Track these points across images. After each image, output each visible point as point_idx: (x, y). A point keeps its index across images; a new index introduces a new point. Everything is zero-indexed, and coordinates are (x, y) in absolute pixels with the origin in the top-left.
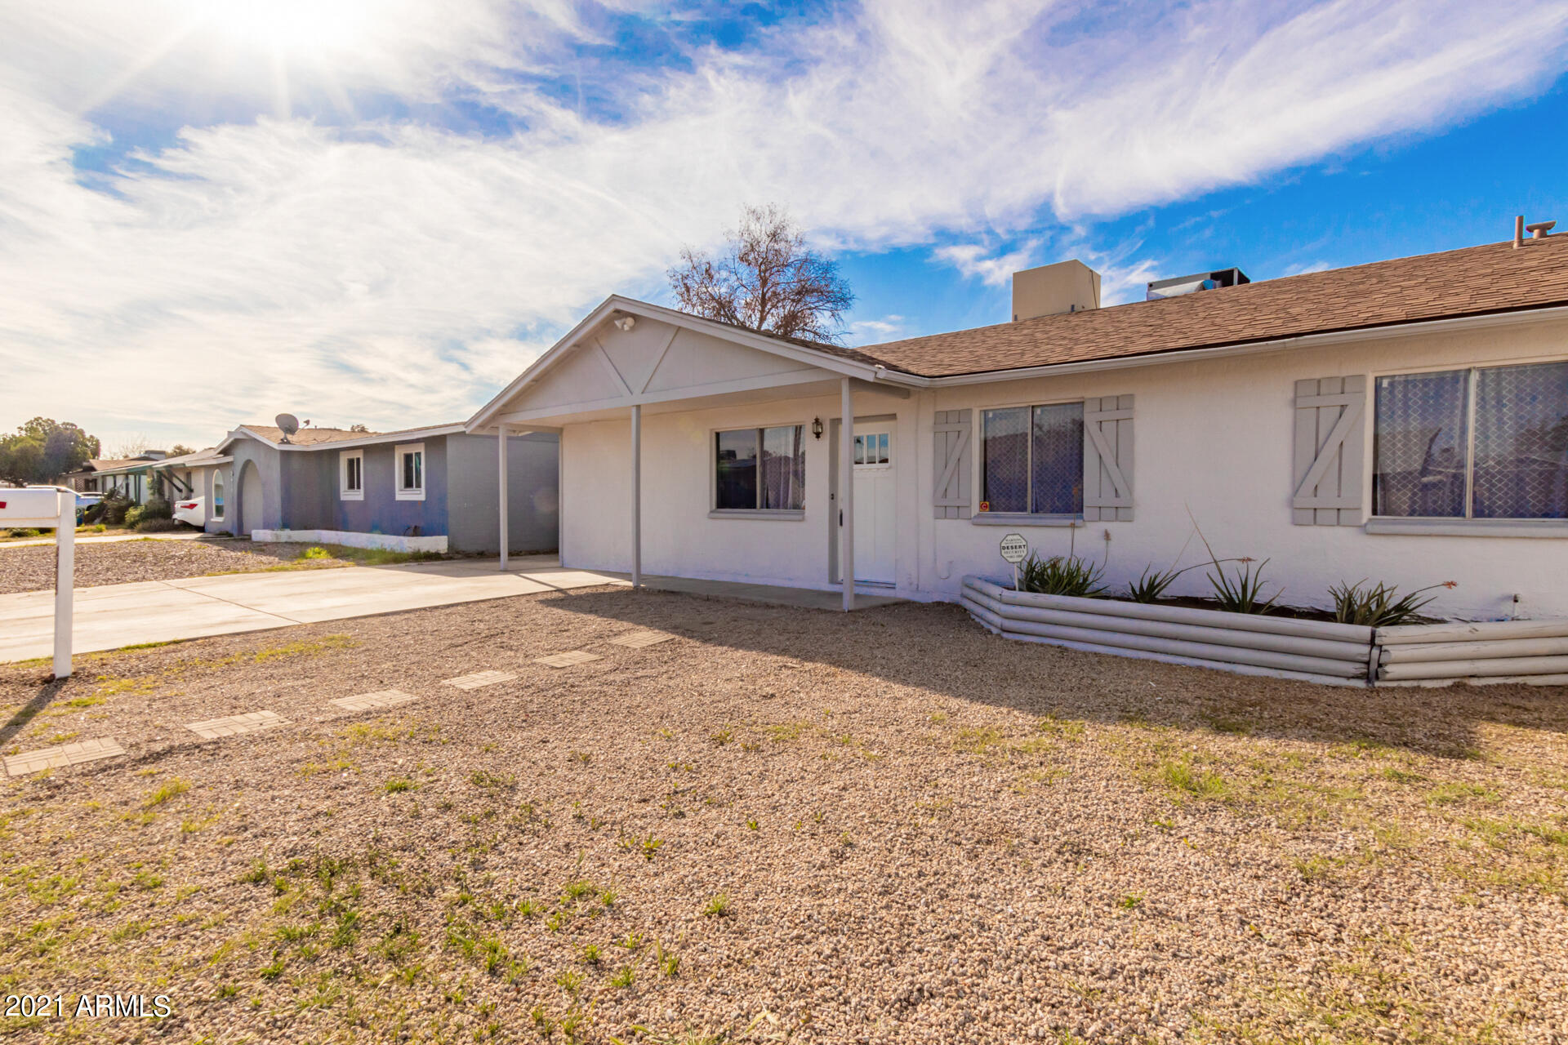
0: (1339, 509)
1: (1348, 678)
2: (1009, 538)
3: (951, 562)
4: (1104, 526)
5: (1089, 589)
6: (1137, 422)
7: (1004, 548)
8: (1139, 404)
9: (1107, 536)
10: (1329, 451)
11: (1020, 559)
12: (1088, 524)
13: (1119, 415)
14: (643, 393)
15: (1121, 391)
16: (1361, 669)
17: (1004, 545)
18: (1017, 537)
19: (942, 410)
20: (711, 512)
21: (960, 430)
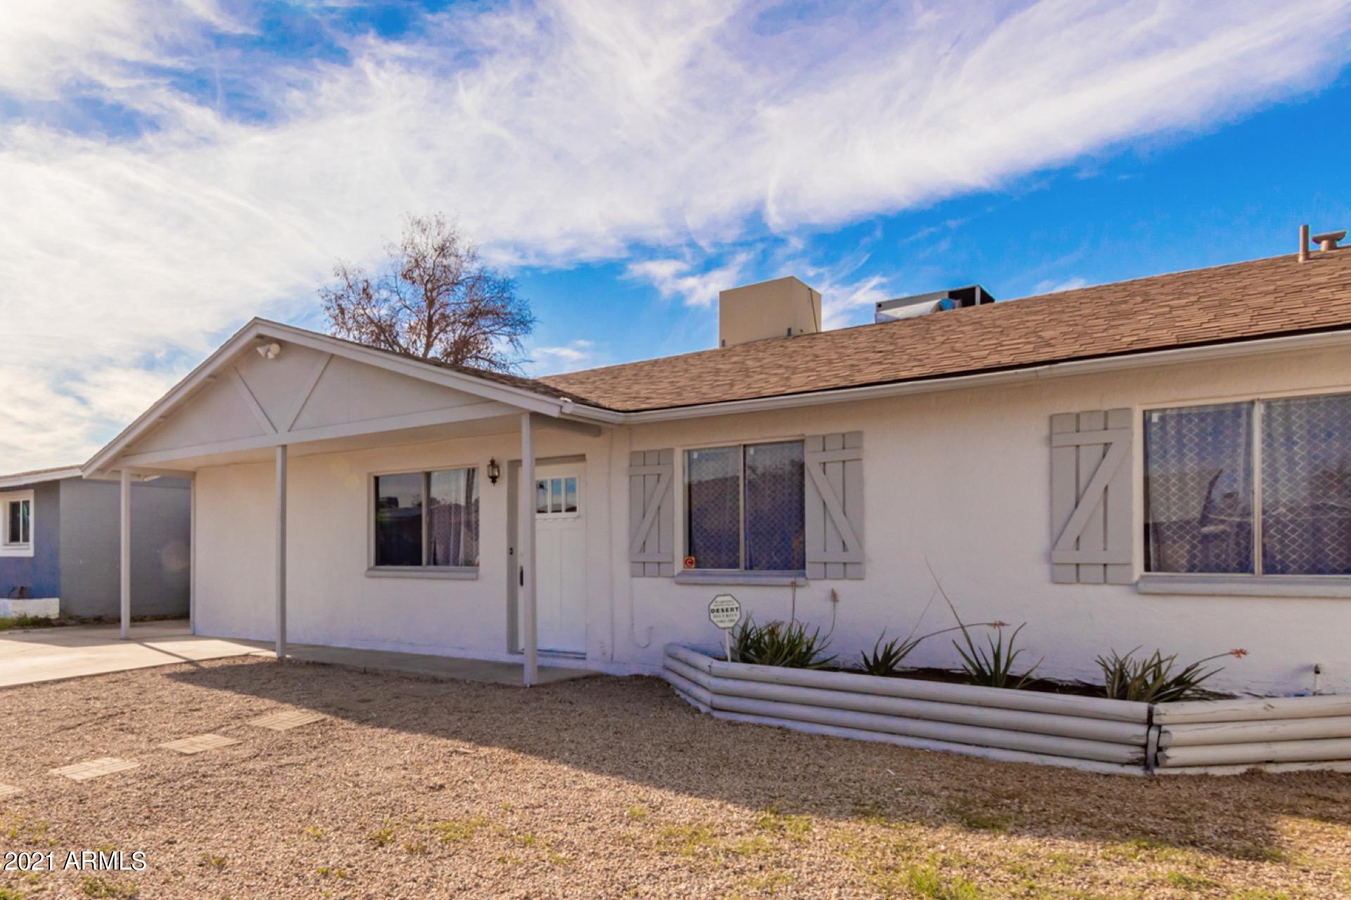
0: (1105, 565)
1: (1123, 764)
2: (719, 599)
3: (651, 628)
4: (830, 584)
5: (814, 660)
6: (866, 463)
7: (713, 611)
8: (869, 443)
9: (834, 597)
10: (1092, 497)
11: (732, 624)
12: (811, 583)
13: (846, 455)
14: (289, 431)
15: (847, 427)
16: (1137, 753)
17: (712, 607)
18: (728, 598)
19: (639, 449)
20: (370, 569)
21: (659, 472)
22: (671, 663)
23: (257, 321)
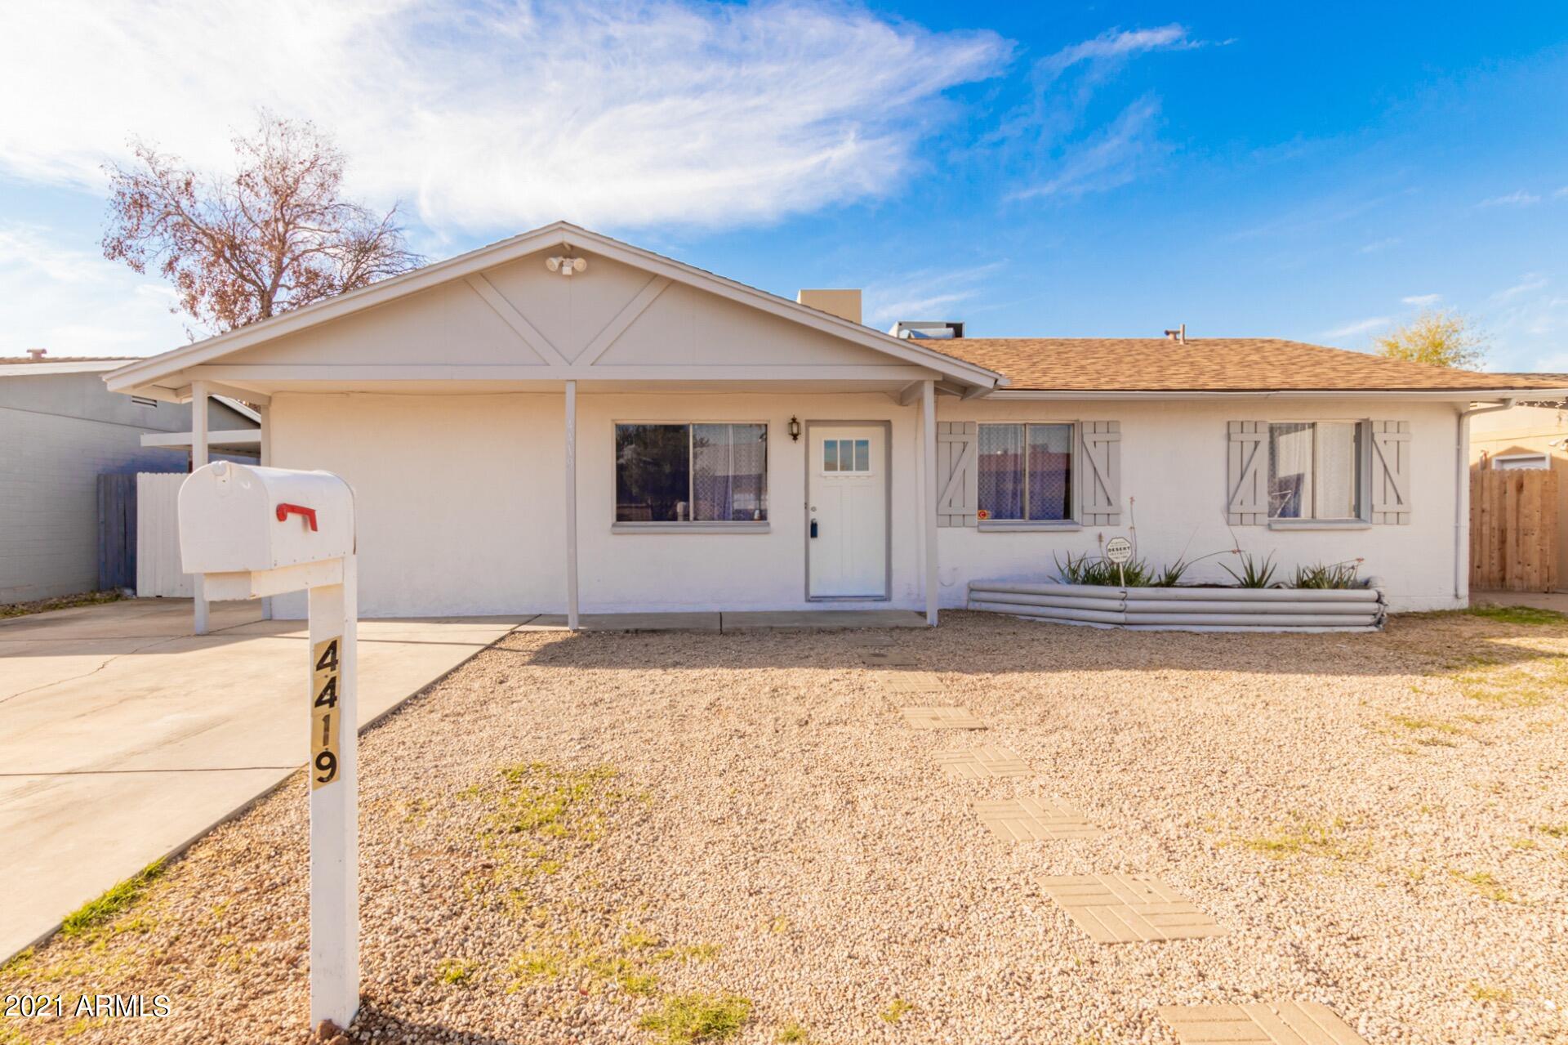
1: (1367, 626)
2: (1114, 541)
3: (955, 569)
4: (1097, 530)
6: (1122, 444)
7: (1110, 550)
8: (1124, 429)
9: (1100, 537)
11: (1125, 560)
12: (1085, 529)
13: (1109, 437)
14: (592, 365)
15: (1108, 417)
16: (1369, 619)
17: (1109, 547)
18: (1122, 540)
19: (946, 420)
20: (614, 525)
21: (966, 440)
22: (976, 595)
23: (564, 226)
